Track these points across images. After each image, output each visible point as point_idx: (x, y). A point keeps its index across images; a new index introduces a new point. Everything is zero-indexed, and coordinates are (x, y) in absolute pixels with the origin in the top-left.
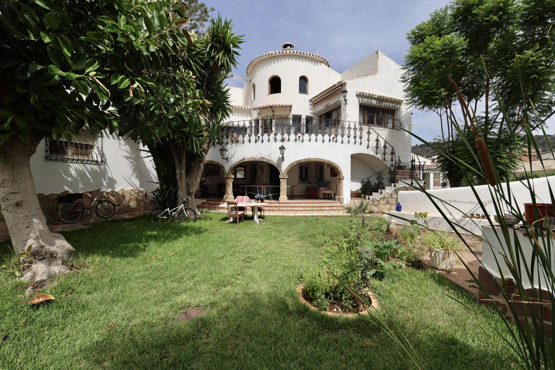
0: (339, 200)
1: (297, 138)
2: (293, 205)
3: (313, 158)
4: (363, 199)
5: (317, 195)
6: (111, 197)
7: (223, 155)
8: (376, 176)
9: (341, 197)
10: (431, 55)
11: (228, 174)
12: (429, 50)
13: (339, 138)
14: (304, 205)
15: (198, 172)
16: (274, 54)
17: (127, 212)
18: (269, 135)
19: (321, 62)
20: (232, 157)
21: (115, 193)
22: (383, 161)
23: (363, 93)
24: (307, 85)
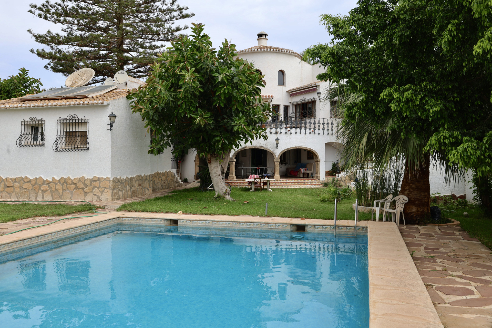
0: (317, 177)
1: (287, 131)
2: (285, 181)
3: (298, 147)
4: (334, 176)
5: (297, 175)
11: (232, 159)
13: (317, 131)
24: (284, 77)
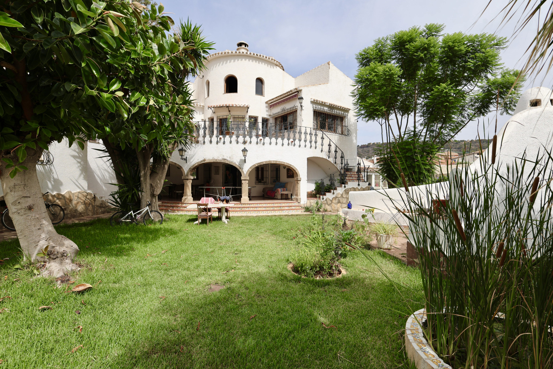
0: (297, 200)
1: (259, 141)
2: (255, 205)
3: (273, 161)
4: (318, 198)
5: (274, 196)
6: (57, 201)
7: (182, 156)
8: (329, 178)
9: (299, 197)
10: (375, 78)
11: (187, 175)
12: (374, 74)
13: (297, 142)
14: (265, 205)
15: (162, 173)
16: (230, 53)
17: (74, 216)
18: (231, 137)
19: (277, 65)
20: (192, 157)
21: (61, 197)
22: (334, 164)
23: (317, 101)
24: (263, 87)
